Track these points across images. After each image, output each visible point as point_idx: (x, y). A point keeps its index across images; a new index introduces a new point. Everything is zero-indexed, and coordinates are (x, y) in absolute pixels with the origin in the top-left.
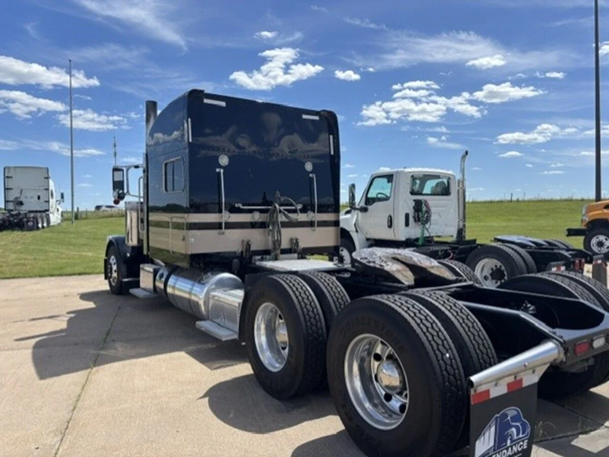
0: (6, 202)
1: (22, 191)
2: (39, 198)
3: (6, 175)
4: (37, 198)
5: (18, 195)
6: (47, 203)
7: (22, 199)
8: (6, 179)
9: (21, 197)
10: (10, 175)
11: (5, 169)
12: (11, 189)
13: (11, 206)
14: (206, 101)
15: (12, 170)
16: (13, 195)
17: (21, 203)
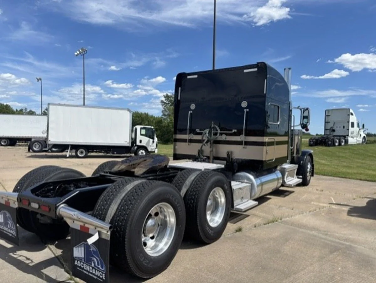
0: (325, 130)
1: (334, 123)
2: (344, 127)
3: (327, 114)
4: (342, 127)
5: (332, 126)
6: (348, 131)
7: (335, 128)
8: (326, 117)
9: (334, 127)
10: (329, 115)
11: (326, 111)
12: (329, 122)
13: (328, 133)
14: (189, 77)
15: (330, 112)
16: (329, 126)
17: (334, 131)
